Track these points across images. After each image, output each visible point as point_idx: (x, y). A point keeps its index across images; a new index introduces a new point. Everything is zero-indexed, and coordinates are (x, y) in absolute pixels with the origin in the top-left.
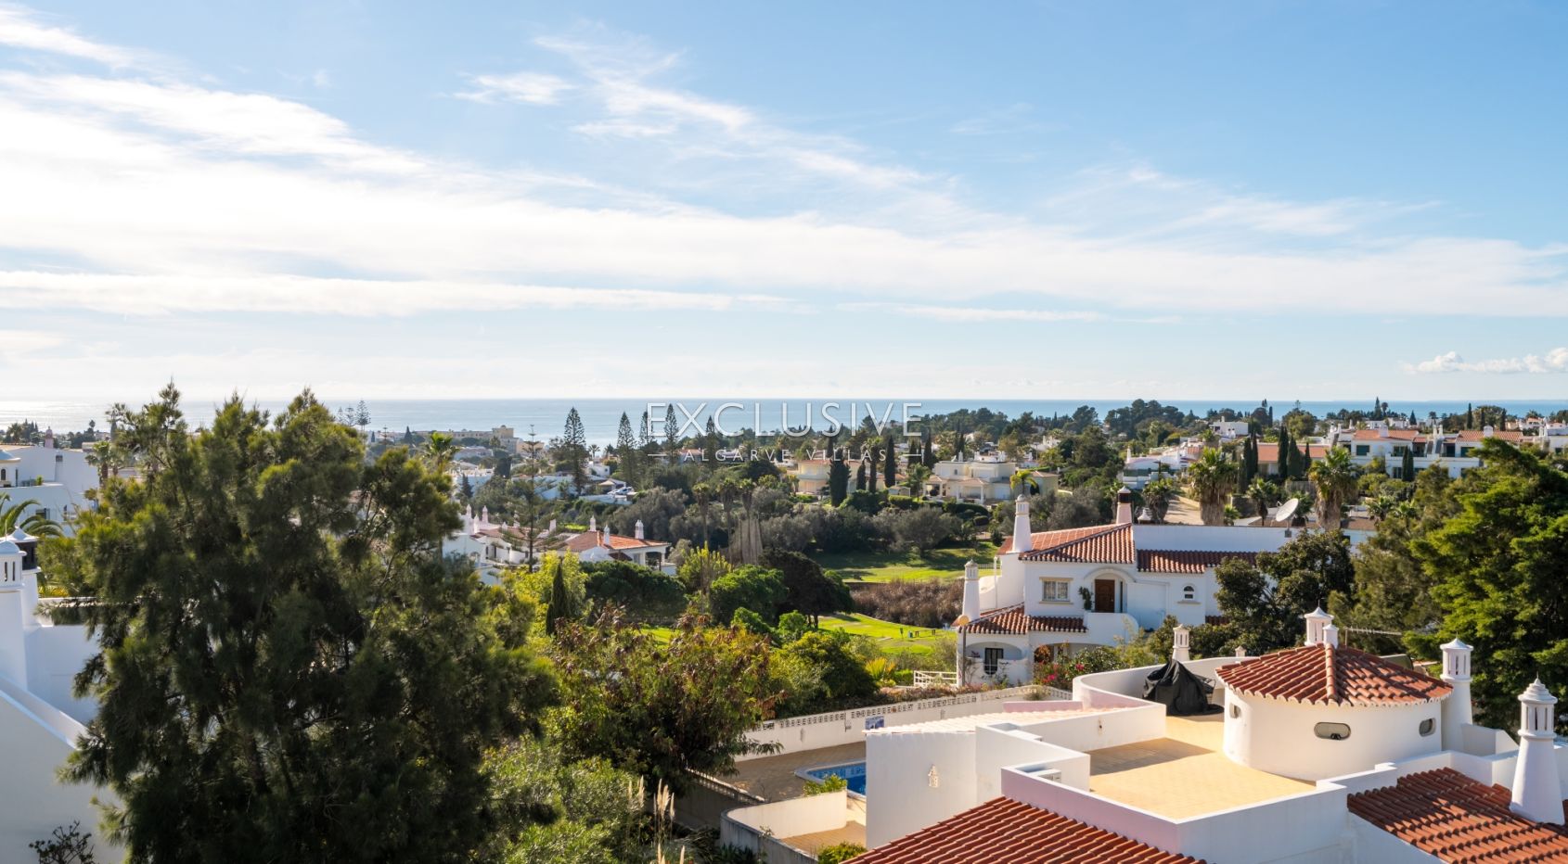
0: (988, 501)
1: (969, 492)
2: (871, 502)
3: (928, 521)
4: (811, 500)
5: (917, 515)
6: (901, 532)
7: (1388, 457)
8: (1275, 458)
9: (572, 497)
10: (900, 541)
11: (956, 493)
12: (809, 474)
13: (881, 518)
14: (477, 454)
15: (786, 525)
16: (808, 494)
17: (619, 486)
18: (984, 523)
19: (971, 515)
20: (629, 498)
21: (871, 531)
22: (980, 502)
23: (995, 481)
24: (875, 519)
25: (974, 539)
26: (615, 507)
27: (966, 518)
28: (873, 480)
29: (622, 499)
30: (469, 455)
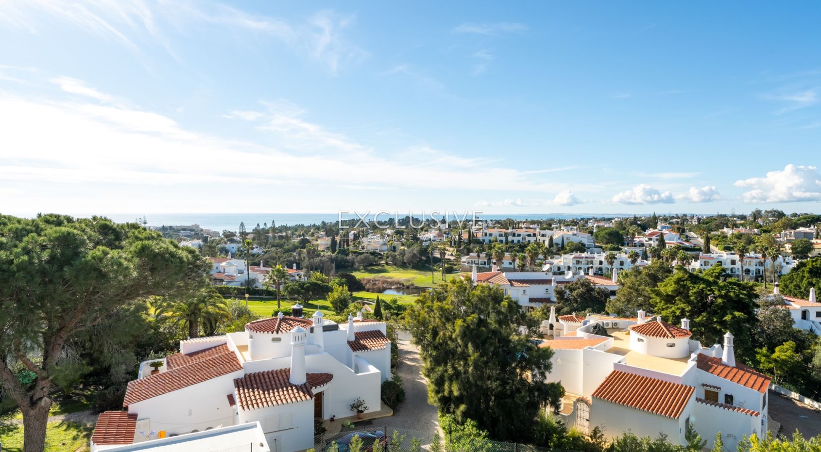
0: (380, 251)
1: (373, 248)
2: (345, 253)
3: (366, 258)
4: (323, 251)
5: (362, 256)
6: (358, 262)
7: (498, 237)
8: (467, 237)
9: (242, 251)
10: (357, 264)
11: (370, 248)
12: (322, 243)
13: (350, 257)
14: (188, 234)
15: (320, 260)
16: (322, 249)
17: (257, 247)
18: (381, 258)
19: (377, 256)
20: (263, 252)
21: (347, 261)
22: (378, 251)
23: (382, 245)
24: (348, 258)
25: (380, 264)
26: (259, 255)
27: (376, 256)
28: (344, 245)
29: (260, 252)
30: (185, 234)
